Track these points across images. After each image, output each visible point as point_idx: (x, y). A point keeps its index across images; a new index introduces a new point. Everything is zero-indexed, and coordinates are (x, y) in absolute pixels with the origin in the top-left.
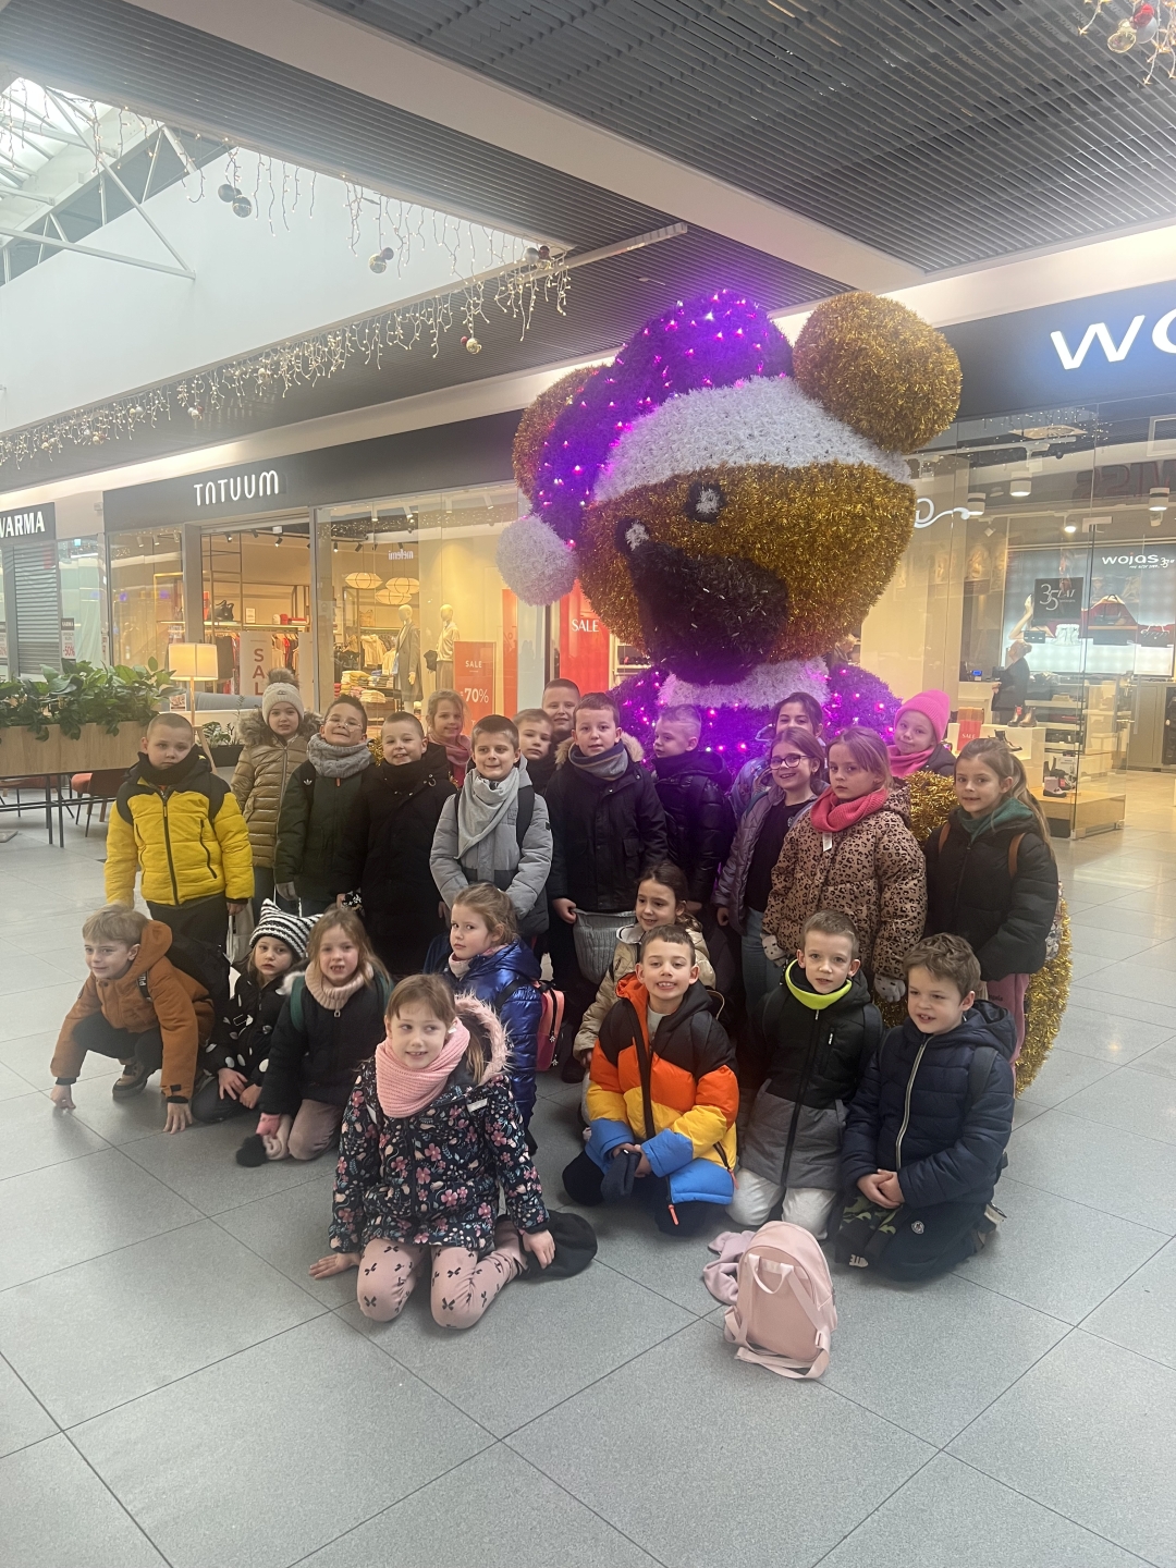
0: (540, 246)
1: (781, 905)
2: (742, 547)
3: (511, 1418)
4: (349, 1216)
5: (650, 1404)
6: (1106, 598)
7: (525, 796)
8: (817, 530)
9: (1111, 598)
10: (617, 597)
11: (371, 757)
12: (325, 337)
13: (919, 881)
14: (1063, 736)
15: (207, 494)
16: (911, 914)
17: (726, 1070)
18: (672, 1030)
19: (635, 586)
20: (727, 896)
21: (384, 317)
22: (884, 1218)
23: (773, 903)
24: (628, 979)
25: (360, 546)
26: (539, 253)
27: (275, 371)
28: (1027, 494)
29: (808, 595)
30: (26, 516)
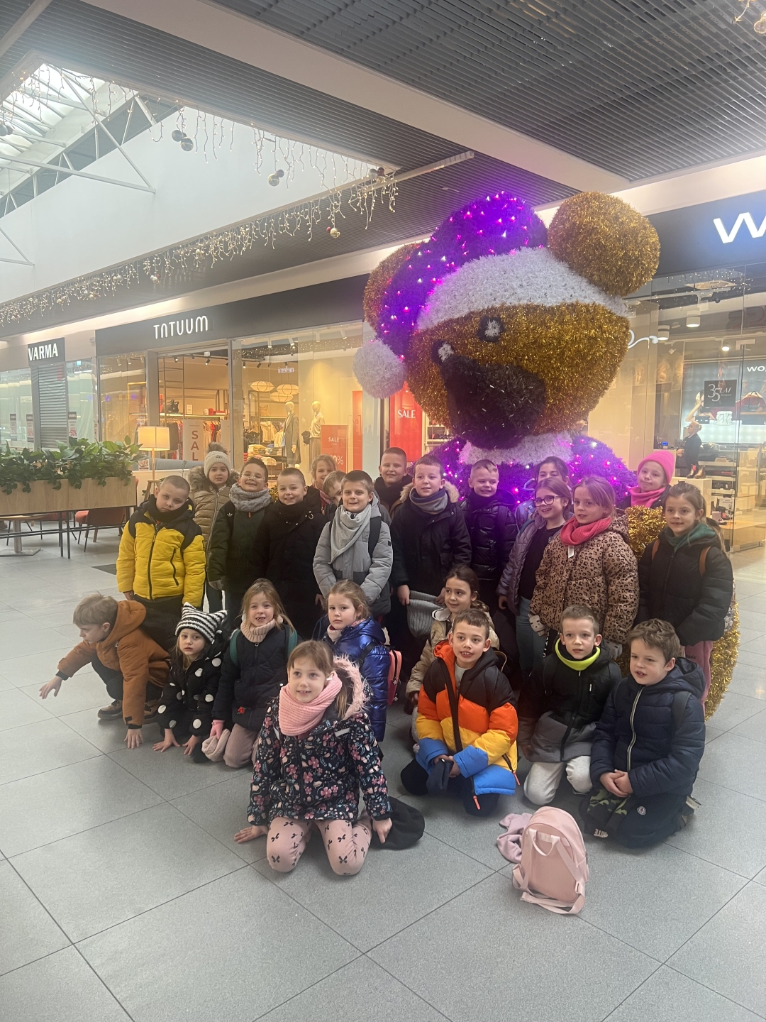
0: (378, 168)
1: (542, 595)
2: (516, 358)
3: (371, 939)
4: (261, 801)
5: (464, 930)
6: (750, 394)
7: (375, 523)
8: (565, 347)
9: (754, 394)
10: (433, 392)
11: (271, 498)
12: (238, 229)
13: (634, 578)
14: (723, 485)
15: (162, 331)
16: (630, 600)
17: (508, 706)
18: (472, 679)
19: (445, 384)
20: (506, 588)
21: (277, 215)
22: (619, 804)
23: (537, 594)
24: (442, 645)
25: (260, 364)
26: (378, 172)
27: (206, 251)
28: (697, 325)
29: (559, 389)
30: (46, 346)
